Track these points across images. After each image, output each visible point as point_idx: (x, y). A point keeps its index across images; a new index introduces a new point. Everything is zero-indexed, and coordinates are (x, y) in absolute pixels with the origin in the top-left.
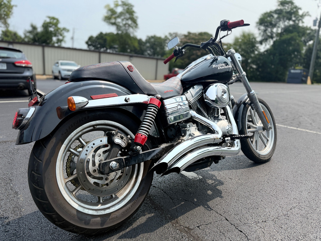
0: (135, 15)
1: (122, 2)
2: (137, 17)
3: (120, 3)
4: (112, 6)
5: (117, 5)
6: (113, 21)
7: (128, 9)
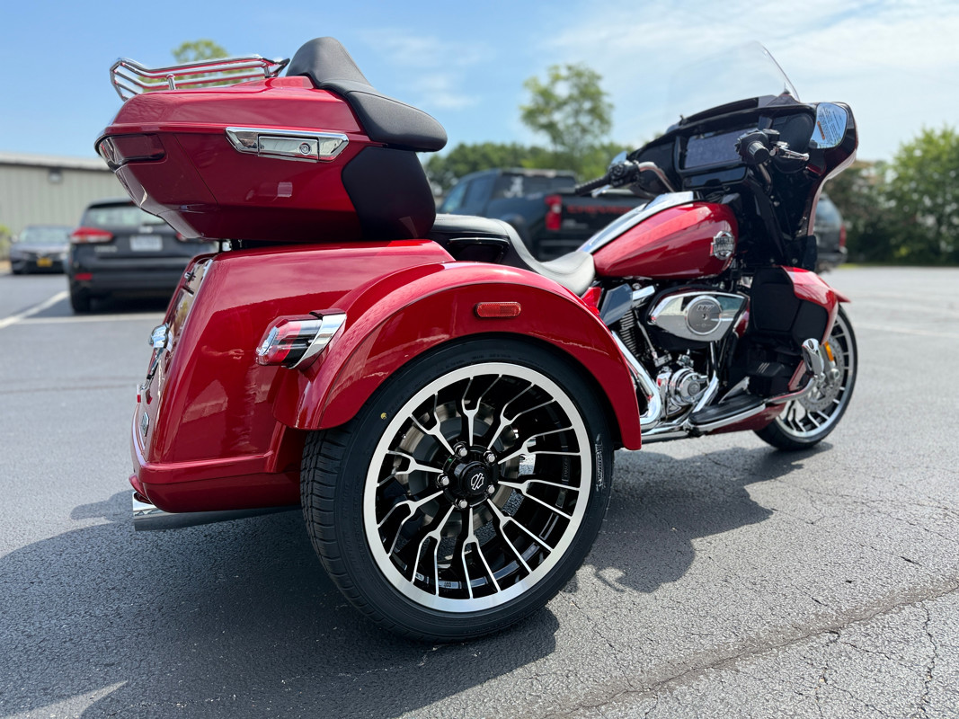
0: (606, 100)
1: (570, 68)
2: (611, 106)
3: (564, 72)
4: (544, 81)
5: (556, 79)
6: (543, 120)
7: (586, 85)
